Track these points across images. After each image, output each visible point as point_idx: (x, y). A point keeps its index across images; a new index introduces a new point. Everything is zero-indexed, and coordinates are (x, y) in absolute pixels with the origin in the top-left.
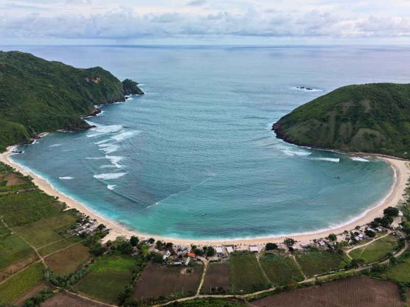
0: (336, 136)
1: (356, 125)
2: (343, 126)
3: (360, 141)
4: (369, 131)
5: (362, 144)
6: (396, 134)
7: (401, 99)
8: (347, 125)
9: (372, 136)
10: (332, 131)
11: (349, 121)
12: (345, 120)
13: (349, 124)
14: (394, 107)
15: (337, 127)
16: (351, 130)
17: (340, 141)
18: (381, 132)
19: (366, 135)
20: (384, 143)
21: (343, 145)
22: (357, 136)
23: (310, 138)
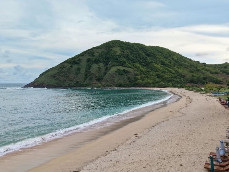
0: (87, 74)
1: (108, 65)
2: (95, 66)
3: (113, 77)
4: (122, 68)
5: (116, 79)
6: (148, 72)
7: (146, 50)
8: (99, 66)
9: (125, 72)
10: (83, 71)
11: (101, 62)
12: (97, 62)
13: (101, 64)
14: (142, 54)
15: (89, 67)
16: (103, 70)
17: (91, 79)
18: (133, 69)
19: (118, 71)
20: (139, 77)
21: (95, 82)
22: (109, 73)
23: (58, 79)
